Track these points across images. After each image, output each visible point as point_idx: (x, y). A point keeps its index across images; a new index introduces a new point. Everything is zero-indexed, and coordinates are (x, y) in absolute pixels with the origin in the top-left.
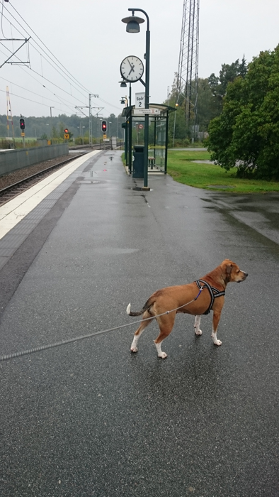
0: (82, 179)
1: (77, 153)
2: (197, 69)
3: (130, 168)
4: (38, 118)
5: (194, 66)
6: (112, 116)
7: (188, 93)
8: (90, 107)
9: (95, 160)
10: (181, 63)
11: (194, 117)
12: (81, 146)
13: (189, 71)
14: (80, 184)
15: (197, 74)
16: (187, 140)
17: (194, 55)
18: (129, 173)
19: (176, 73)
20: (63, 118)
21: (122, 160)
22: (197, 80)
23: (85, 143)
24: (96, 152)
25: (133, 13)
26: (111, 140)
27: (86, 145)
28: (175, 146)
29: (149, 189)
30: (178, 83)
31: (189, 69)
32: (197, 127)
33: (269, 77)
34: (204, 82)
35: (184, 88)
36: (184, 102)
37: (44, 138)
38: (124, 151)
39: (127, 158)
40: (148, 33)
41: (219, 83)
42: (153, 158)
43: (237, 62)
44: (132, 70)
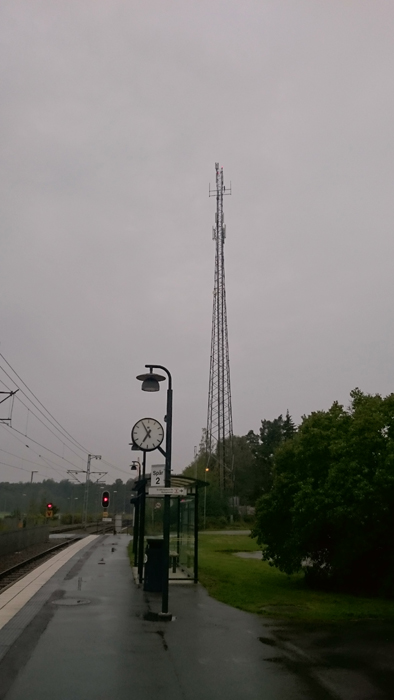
0: (60, 594)
1: (63, 539)
2: (231, 426)
3: (140, 572)
4: (13, 484)
5: (227, 422)
6: (119, 482)
7: (222, 453)
8: (88, 472)
9: (86, 554)
10: (210, 417)
11: (232, 485)
12: (70, 526)
13: (221, 427)
14: (57, 606)
15: (231, 431)
16: (224, 518)
17: (226, 409)
18: (138, 582)
19: (204, 429)
20: (49, 484)
21: (129, 555)
22: (232, 438)
23: (76, 522)
24: (91, 538)
25: (151, 370)
26: (114, 520)
27: (77, 526)
28: (207, 527)
29: (170, 618)
30: (208, 442)
31: (221, 425)
32: (236, 499)
33: (329, 445)
34: (241, 440)
35: (215, 447)
36: (217, 466)
37: (16, 515)
38: (132, 538)
39: (136, 549)
40: (170, 392)
41: (261, 442)
42: (176, 554)
43: (280, 418)
44: (148, 435)
